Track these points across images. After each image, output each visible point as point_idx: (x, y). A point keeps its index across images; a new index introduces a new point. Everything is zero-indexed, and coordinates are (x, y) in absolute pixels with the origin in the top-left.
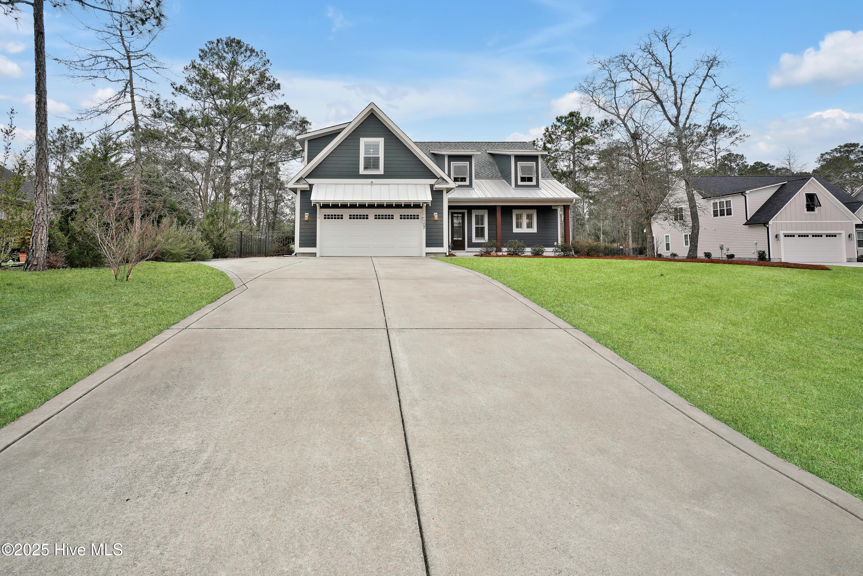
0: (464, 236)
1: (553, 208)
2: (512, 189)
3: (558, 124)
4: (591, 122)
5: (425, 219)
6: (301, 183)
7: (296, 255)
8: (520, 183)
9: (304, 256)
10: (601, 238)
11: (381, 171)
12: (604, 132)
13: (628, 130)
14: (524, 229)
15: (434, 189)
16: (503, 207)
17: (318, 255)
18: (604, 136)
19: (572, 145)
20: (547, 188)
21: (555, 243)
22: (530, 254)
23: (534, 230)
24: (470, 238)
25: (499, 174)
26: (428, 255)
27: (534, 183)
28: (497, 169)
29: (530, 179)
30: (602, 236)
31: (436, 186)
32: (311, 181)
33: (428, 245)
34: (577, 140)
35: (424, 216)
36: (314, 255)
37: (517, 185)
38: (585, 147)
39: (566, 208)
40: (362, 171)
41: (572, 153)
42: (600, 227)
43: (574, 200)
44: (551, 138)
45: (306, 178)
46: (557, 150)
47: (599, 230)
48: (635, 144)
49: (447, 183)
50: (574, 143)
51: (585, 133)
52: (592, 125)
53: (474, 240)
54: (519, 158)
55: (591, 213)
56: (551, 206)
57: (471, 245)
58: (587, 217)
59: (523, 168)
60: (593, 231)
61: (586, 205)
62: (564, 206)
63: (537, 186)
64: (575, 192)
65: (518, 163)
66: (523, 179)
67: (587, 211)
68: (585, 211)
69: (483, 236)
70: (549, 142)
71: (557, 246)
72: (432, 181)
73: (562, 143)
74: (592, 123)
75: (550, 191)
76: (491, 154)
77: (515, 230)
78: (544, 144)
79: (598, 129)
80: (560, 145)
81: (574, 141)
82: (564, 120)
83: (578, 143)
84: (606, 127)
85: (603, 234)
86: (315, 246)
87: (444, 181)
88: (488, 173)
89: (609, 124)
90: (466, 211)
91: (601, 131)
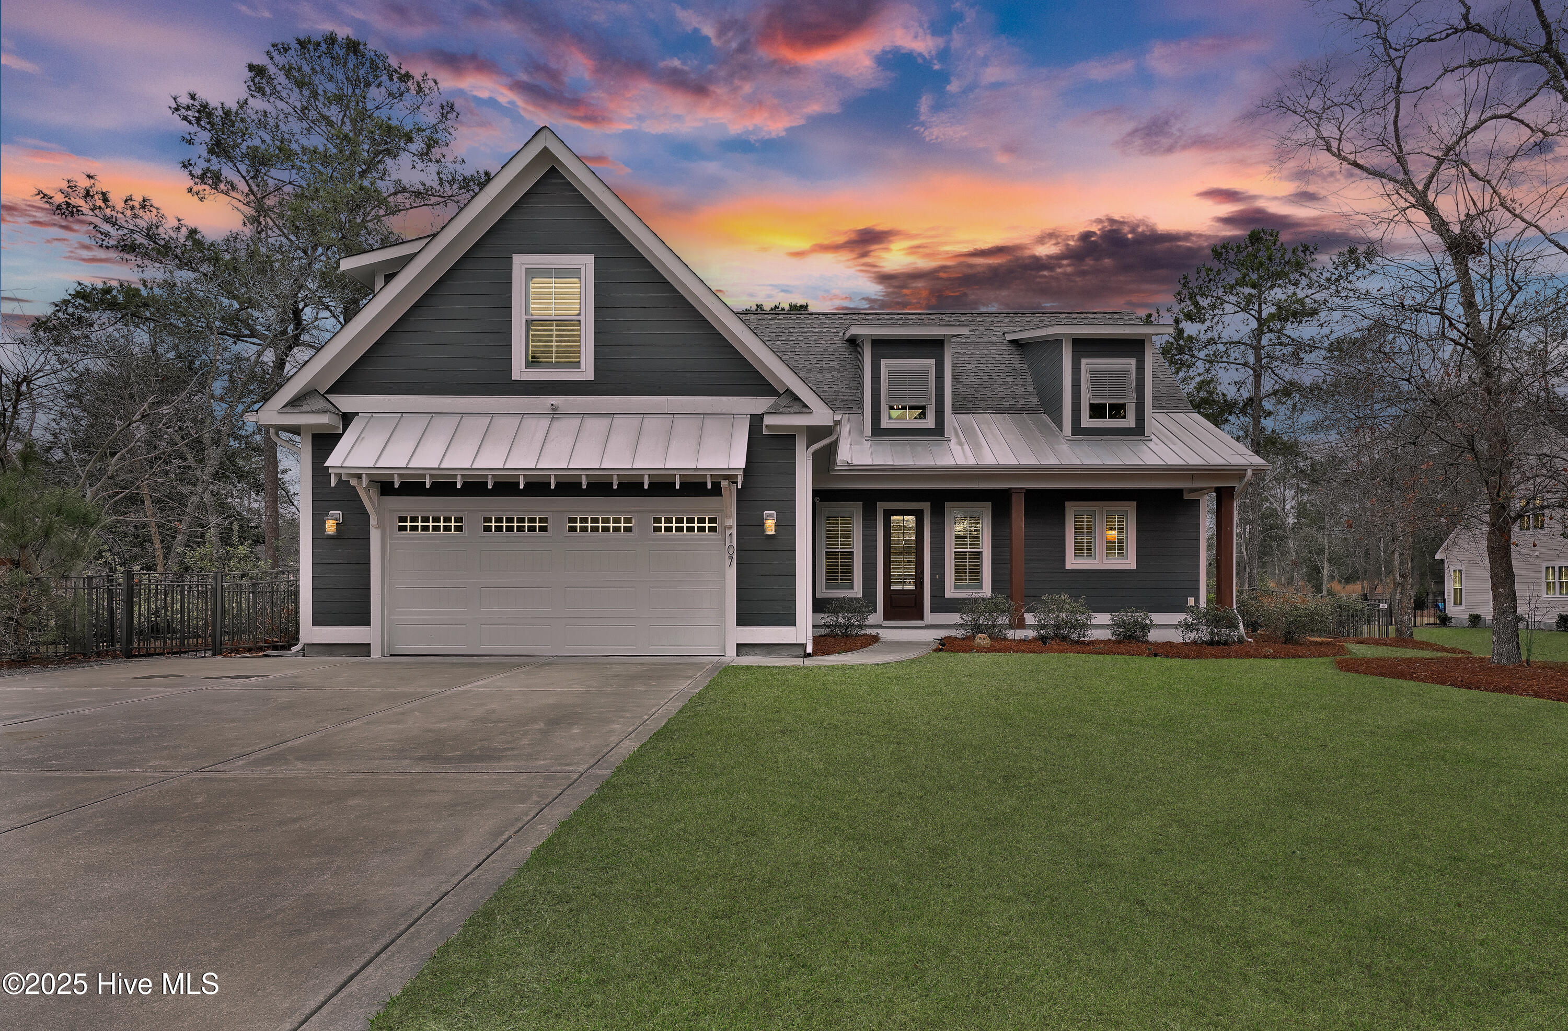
0: (923, 578)
1: (1186, 497)
2: (1063, 441)
3: (1216, 265)
4: (1309, 258)
5: (734, 532)
6: (303, 409)
7: (303, 650)
8: (1086, 422)
9: (332, 654)
10: (1325, 573)
11: (586, 371)
12: (1343, 283)
13: (1440, 226)
14: (1101, 562)
15: (765, 432)
16: (1030, 494)
17: (376, 652)
18: (1344, 294)
19: (1254, 324)
20: (1166, 437)
21: (1191, 601)
22: (1105, 634)
23: (1129, 562)
24: (938, 585)
25: (1035, 399)
26: (744, 650)
27: (1130, 422)
28: (1030, 387)
29: (1117, 411)
30: (1326, 565)
31: (768, 421)
32: (347, 403)
33: (743, 620)
34: (1269, 309)
35: (732, 522)
36: (363, 649)
37: (1077, 430)
38: (1293, 330)
39: (1224, 496)
40: (519, 371)
41: (1255, 348)
42: (1323, 544)
43: (1249, 472)
44: (1196, 304)
45: (331, 391)
46: (1211, 341)
47: (1320, 552)
48: (1464, 274)
49: (805, 410)
50: (1259, 319)
51: (1291, 289)
52: (1311, 265)
53: (950, 592)
54: (1084, 346)
55: (1301, 510)
56: (1180, 492)
57: (942, 605)
58: (1291, 520)
59: (1097, 379)
60: (1305, 554)
61: (1290, 493)
62: (1218, 490)
63: (1139, 430)
64: (1257, 452)
65: (1084, 361)
66: (1097, 411)
67: (1292, 507)
68: (1288, 507)
69: (976, 579)
70: (1189, 317)
71: (1194, 610)
72: (758, 404)
73: (1226, 319)
74: (1313, 260)
75: (1179, 447)
76: (1014, 342)
77: (1072, 562)
78: (1177, 321)
79: (1328, 275)
80: (1220, 326)
81: (1260, 312)
82: (1232, 256)
83: (1272, 317)
84: (1352, 268)
85: (1330, 561)
86: (363, 619)
87: (796, 404)
88: (1001, 395)
89: (1362, 260)
90: (926, 507)
91: (1337, 280)
